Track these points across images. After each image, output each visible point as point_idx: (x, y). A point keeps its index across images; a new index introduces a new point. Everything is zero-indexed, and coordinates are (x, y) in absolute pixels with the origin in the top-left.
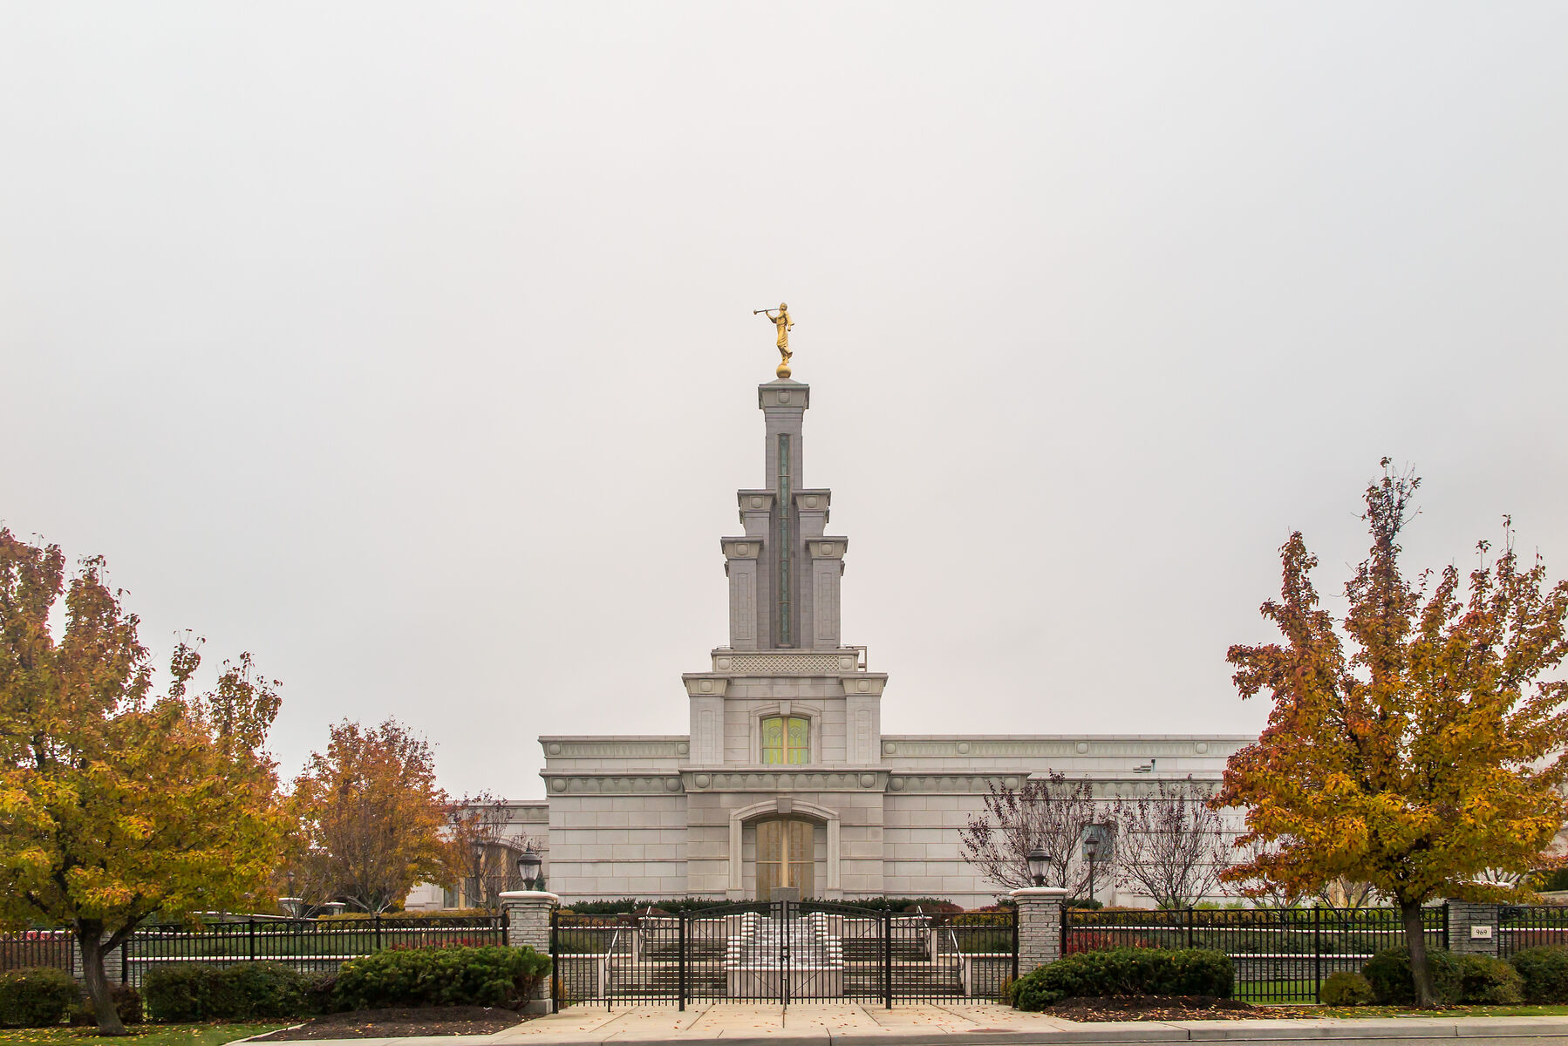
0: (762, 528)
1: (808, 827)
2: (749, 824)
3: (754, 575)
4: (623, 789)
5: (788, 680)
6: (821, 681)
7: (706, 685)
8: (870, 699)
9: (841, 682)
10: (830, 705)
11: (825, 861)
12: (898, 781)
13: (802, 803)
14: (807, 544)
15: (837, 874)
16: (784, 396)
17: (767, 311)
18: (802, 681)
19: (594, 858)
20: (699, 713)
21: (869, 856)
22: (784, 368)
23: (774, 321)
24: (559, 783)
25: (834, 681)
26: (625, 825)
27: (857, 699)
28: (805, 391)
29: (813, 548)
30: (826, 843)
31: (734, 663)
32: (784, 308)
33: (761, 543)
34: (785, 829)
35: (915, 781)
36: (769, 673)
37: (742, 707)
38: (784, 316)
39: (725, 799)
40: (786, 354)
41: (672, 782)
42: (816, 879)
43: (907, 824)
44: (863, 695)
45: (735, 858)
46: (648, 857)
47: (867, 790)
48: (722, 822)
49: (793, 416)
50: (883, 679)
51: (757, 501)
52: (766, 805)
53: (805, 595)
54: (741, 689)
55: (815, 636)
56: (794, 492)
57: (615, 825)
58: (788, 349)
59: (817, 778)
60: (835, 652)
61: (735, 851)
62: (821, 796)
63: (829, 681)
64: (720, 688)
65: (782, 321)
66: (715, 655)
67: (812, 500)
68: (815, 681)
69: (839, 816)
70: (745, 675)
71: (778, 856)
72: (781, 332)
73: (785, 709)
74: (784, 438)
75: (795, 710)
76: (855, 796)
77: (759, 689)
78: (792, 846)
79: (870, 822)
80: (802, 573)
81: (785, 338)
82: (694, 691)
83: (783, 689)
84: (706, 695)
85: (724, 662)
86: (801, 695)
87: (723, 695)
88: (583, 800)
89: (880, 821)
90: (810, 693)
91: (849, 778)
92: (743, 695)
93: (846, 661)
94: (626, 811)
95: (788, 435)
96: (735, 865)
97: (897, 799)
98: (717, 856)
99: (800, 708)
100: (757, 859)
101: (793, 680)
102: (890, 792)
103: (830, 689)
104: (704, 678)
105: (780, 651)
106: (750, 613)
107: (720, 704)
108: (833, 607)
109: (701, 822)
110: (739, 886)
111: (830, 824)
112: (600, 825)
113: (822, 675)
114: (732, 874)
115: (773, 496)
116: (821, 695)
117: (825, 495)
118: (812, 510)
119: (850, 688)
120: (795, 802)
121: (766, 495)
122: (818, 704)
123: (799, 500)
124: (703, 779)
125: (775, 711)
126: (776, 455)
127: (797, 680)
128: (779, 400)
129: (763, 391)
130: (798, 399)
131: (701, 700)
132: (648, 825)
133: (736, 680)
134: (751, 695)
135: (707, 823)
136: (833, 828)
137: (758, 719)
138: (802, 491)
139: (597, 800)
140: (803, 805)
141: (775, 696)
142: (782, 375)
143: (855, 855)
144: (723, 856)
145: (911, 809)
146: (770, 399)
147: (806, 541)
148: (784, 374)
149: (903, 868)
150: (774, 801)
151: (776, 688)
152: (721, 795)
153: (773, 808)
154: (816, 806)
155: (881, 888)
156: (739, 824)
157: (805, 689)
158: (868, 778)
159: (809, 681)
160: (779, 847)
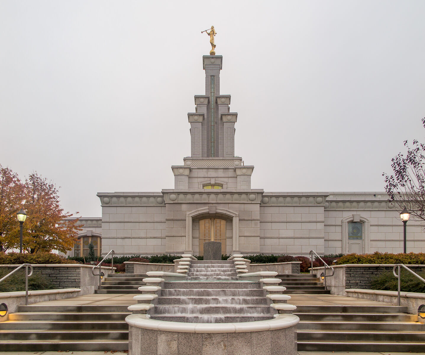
0: (204, 110)
1: (223, 222)
2: (196, 219)
3: (201, 128)
4: (137, 203)
5: (214, 170)
6: (227, 170)
7: (181, 171)
8: (246, 177)
9: (235, 170)
10: (230, 180)
11: (232, 238)
12: (266, 199)
13: (220, 208)
14: (222, 115)
15: (238, 244)
16: (213, 60)
17: (206, 31)
18: (219, 170)
19: (123, 236)
20: (178, 182)
21: (253, 235)
22: (213, 51)
23: (209, 34)
24: (106, 199)
25: (232, 170)
26: (137, 220)
27: (242, 177)
28: (221, 58)
29: (224, 118)
30: (232, 229)
31: (193, 163)
32: (213, 28)
33: (203, 115)
34: (213, 222)
35: (274, 199)
36: (206, 167)
37: (195, 180)
38: (213, 31)
39: (184, 207)
40: (214, 46)
41: (159, 199)
42: (227, 247)
43: (270, 220)
44: (244, 175)
45: (189, 235)
46: (148, 236)
47: (252, 202)
48: (183, 218)
49: (216, 68)
50: (252, 168)
51: (202, 100)
52: (203, 210)
53: (221, 138)
54: (195, 173)
55: (225, 153)
56: (216, 96)
57: (132, 220)
58: (215, 44)
59: (228, 196)
60: (232, 159)
61: (189, 232)
62: (230, 205)
63: (230, 170)
64: (187, 172)
65: (212, 33)
66: (185, 160)
67: (223, 100)
68: (225, 170)
69: (239, 215)
70: (197, 168)
71: (209, 235)
72: (212, 37)
73: (213, 181)
74: (213, 77)
75: (217, 182)
76: (246, 205)
77: (202, 173)
78: (216, 230)
79: (253, 218)
80: (220, 129)
81: (213, 39)
82: (176, 174)
83: (212, 173)
84: (181, 175)
85: (189, 163)
86: (219, 176)
87: (188, 175)
88: (118, 208)
89: (258, 218)
90: (223, 175)
91: (244, 196)
92: (196, 176)
93: (237, 163)
94: (138, 214)
95: (214, 76)
96: (189, 239)
97: (265, 208)
98: (180, 234)
99: (219, 181)
100: (199, 237)
101: (216, 170)
102: (263, 204)
103: (230, 173)
104: (181, 168)
105: (210, 158)
106: (199, 144)
107: (186, 179)
108: (232, 142)
109: (172, 218)
110: (191, 249)
111: (234, 219)
112: (126, 220)
113: (227, 167)
114: (187, 243)
115: (208, 98)
116: (227, 176)
117: (228, 97)
118: (223, 104)
119: (238, 172)
120: (217, 208)
121: (206, 98)
122: (226, 180)
123: (218, 100)
124: (173, 196)
125: (209, 182)
126: (210, 83)
127: (217, 170)
128: (211, 62)
129: (205, 58)
130: (218, 62)
131: (179, 177)
132: (148, 220)
133: (193, 170)
134: (199, 176)
135: (175, 218)
136: (236, 221)
137: (202, 186)
138: (219, 96)
139: (125, 208)
140: (221, 209)
141: (209, 176)
142: (212, 54)
143: (246, 234)
144: (183, 234)
145: (272, 212)
146: (207, 62)
147: (221, 114)
148: (212, 53)
149: (268, 241)
150: (207, 208)
151: (209, 173)
152: (182, 204)
153: (207, 211)
154: (228, 210)
155: (258, 251)
156: (191, 219)
157: (220, 173)
158: (252, 196)
159: (222, 170)
160: (209, 231)
